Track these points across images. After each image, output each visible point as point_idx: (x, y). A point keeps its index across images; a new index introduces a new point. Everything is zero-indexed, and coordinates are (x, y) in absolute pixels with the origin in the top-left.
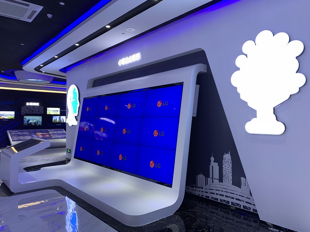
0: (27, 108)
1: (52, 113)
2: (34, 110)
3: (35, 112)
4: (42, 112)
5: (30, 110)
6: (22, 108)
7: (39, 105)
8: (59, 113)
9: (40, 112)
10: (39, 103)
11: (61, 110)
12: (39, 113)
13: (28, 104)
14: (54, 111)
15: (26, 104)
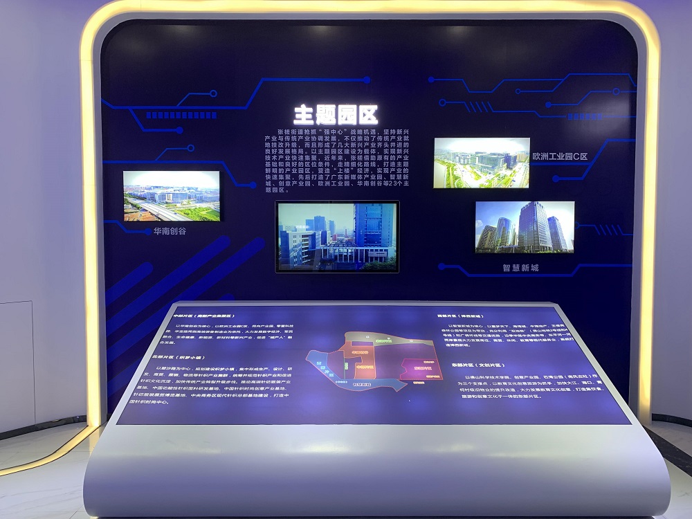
0: (301, 144)
1: (471, 179)
2: (347, 158)
3: (354, 171)
4: (402, 177)
5: (321, 158)
6: (271, 146)
7: (375, 121)
8: (520, 178)
9: (386, 176)
10: (374, 108)
11: (536, 156)
12: (377, 181)
13: (302, 115)
14: (482, 159)
15: (292, 116)
